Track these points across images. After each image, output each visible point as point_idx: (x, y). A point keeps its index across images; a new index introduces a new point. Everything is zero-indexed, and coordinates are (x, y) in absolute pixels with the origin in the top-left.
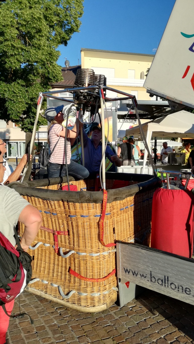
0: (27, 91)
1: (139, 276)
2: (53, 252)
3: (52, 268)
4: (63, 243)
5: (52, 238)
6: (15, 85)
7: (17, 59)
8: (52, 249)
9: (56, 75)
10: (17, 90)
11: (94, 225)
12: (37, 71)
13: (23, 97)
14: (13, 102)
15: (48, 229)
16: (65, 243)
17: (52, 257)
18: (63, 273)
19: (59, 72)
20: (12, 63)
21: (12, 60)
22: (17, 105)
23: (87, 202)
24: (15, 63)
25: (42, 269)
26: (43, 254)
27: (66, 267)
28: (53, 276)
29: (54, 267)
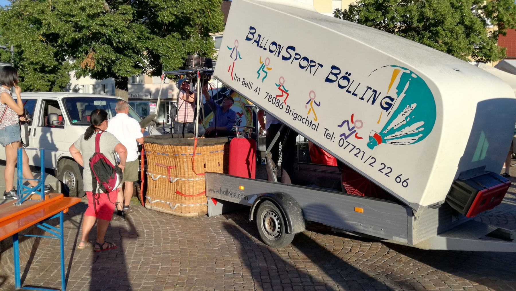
0: (183, 44)
1: (216, 192)
2: (167, 181)
3: (166, 192)
4: (173, 174)
5: (167, 172)
6: (169, 39)
7: (170, 12)
8: (167, 179)
9: (216, 26)
10: (172, 45)
11: (189, 160)
12: (194, 21)
13: (179, 52)
14: (167, 58)
15: (164, 165)
16: (174, 173)
17: (167, 185)
18: (173, 194)
19: (220, 22)
20: (164, 16)
21: (164, 13)
22: (172, 61)
23: (184, 145)
24: (167, 16)
25: (161, 193)
26: (162, 183)
27: (174, 190)
28: (167, 197)
29: (168, 191)
